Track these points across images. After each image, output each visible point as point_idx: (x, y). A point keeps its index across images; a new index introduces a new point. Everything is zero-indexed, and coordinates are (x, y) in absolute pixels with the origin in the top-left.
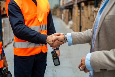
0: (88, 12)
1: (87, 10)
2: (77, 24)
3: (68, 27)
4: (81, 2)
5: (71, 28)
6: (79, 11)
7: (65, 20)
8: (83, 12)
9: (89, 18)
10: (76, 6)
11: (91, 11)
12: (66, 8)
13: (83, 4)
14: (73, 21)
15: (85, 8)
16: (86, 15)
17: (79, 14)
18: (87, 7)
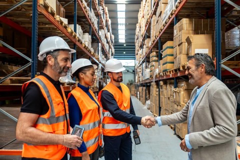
0: (167, 92)
1: (166, 89)
2: (156, 105)
3: (145, 107)
4: (160, 80)
5: (149, 109)
6: (157, 90)
7: (141, 99)
8: (162, 91)
9: (169, 98)
10: (153, 84)
11: (171, 90)
12: (142, 85)
13: (161, 83)
14: (151, 101)
15: (164, 87)
16: (165, 94)
17: (157, 93)
18: (166, 86)
